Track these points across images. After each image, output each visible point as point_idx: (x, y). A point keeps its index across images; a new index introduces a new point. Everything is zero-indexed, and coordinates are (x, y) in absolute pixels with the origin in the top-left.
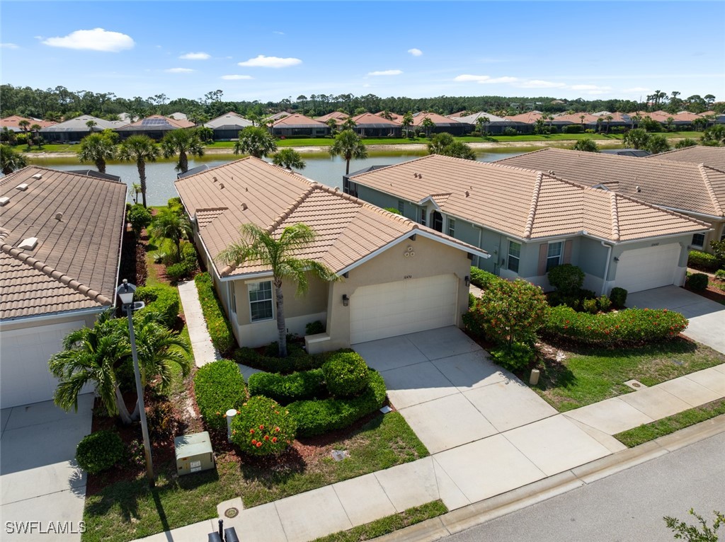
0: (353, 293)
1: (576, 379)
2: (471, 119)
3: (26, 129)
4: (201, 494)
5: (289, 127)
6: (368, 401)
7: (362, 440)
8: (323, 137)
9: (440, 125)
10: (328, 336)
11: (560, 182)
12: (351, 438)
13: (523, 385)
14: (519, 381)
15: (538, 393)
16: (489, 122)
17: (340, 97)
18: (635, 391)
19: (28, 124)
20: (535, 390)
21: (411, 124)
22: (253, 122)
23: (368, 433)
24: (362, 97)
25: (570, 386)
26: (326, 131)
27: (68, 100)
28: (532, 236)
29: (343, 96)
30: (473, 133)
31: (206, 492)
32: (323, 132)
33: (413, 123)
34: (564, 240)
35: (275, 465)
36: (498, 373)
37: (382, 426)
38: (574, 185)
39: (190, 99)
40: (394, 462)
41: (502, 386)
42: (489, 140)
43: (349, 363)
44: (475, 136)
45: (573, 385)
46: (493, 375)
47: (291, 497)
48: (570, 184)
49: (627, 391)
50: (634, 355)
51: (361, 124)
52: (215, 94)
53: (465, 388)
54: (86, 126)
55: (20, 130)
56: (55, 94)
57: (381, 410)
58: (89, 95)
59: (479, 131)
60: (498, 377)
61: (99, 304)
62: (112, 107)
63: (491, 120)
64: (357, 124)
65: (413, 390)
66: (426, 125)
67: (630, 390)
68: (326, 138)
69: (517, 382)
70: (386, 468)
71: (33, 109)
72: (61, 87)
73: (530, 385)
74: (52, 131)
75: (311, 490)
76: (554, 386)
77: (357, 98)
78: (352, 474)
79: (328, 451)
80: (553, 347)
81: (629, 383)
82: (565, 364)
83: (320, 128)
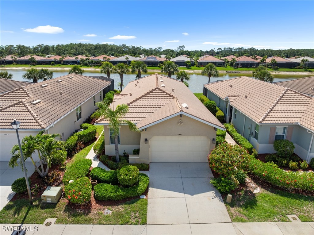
0: (151, 139)
1: (256, 205)
2: (299, 60)
3: (105, 60)
4: (44, 213)
5: (206, 61)
6: (132, 190)
7: (121, 208)
8: (221, 67)
9: (280, 63)
10: (139, 156)
11: (297, 94)
12: (117, 206)
13: (222, 201)
14: (222, 198)
15: (227, 208)
16: (308, 62)
17: (237, 49)
18: (291, 222)
19: (106, 58)
20: (226, 206)
21: (264, 62)
22: (190, 59)
23: (126, 206)
24: (248, 49)
25: (249, 208)
26: (223, 64)
27: (126, 49)
28: (263, 122)
29: (239, 48)
30: (298, 67)
31: (47, 212)
32: (221, 64)
33: (266, 61)
34: (288, 126)
35: (78, 209)
36: (213, 191)
37: (135, 204)
38: (306, 96)
39: (171, 49)
40: (127, 223)
41: (210, 199)
42: (307, 71)
43: (128, 171)
44: (299, 68)
45: (251, 208)
46: (208, 193)
47: (74, 225)
48: (303, 95)
49: (285, 220)
50: (305, 200)
51: (239, 61)
52: (181, 47)
53: (189, 196)
54: (125, 59)
55: (103, 60)
56: (122, 47)
57: (140, 196)
58: (133, 47)
59: (302, 66)
60: (211, 194)
61: (41, 128)
62: (141, 52)
63: (309, 61)
64: (237, 61)
65: (163, 190)
66: (272, 62)
67: (287, 220)
68: (222, 67)
69: (220, 199)
70: (121, 225)
71: (113, 53)
72: (124, 44)
73: (225, 202)
74: (114, 61)
75: (84, 224)
76: (240, 206)
77: (245, 49)
78: (105, 223)
79: (104, 209)
80: (256, 184)
81: (290, 216)
82: (256, 195)
83: (220, 62)
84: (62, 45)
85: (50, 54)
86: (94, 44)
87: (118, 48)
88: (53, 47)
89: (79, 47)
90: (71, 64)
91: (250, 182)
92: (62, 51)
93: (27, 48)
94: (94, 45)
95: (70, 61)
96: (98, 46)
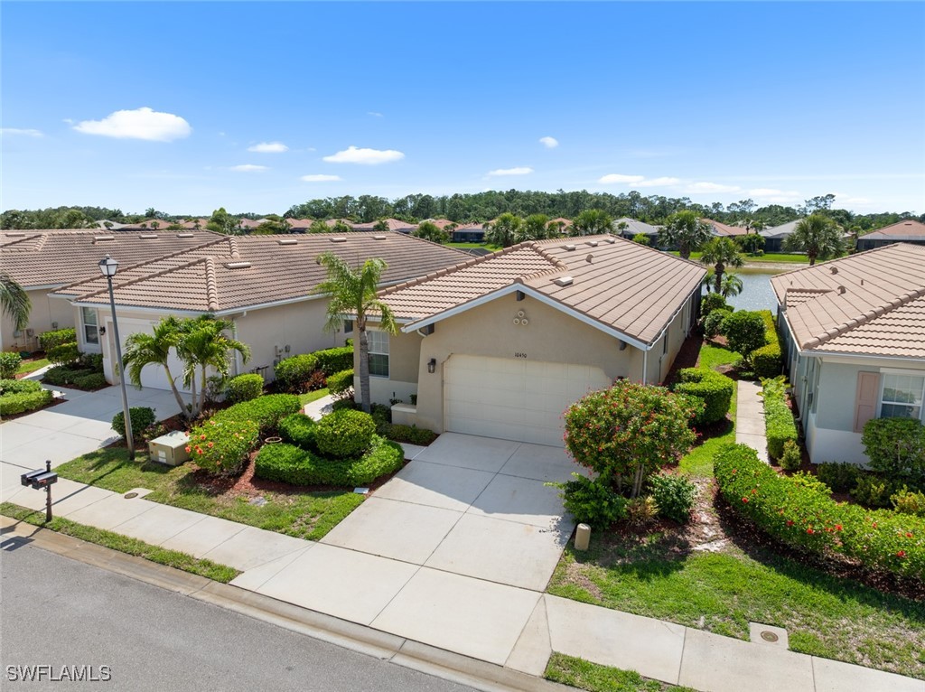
0: (446, 360)
6: (336, 467)
7: (291, 501)
10: (416, 408)
12: (288, 495)
14: (567, 537)
15: (562, 560)
18: (748, 640)
20: (564, 554)
23: (307, 498)
25: (633, 576)
28: (819, 347)
35: (206, 483)
36: (556, 517)
37: (330, 500)
41: (532, 532)
47: (174, 508)
49: (728, 631)
52: (822, 200)
53: (478, 512)
57: (355, 487)
60: (548, 521)
61: (208, 309)
65: (422, 488)
70: (264, 528)
73: (570, 546)
76: (609, 565)
78: (232, 517)
81: (758, 628)
82: (694, 556)
84: (466, 196)
85: (433, 217)
86: (549, 192)
87: (616, 203)
88: (443, 200)
89: (508, 199)
90: (471, 242)
91: (706, 524)
92: (463, 210)
93: (382, 202)
94: (548, 196)
95: (471, 233)
96: (558, 198)
